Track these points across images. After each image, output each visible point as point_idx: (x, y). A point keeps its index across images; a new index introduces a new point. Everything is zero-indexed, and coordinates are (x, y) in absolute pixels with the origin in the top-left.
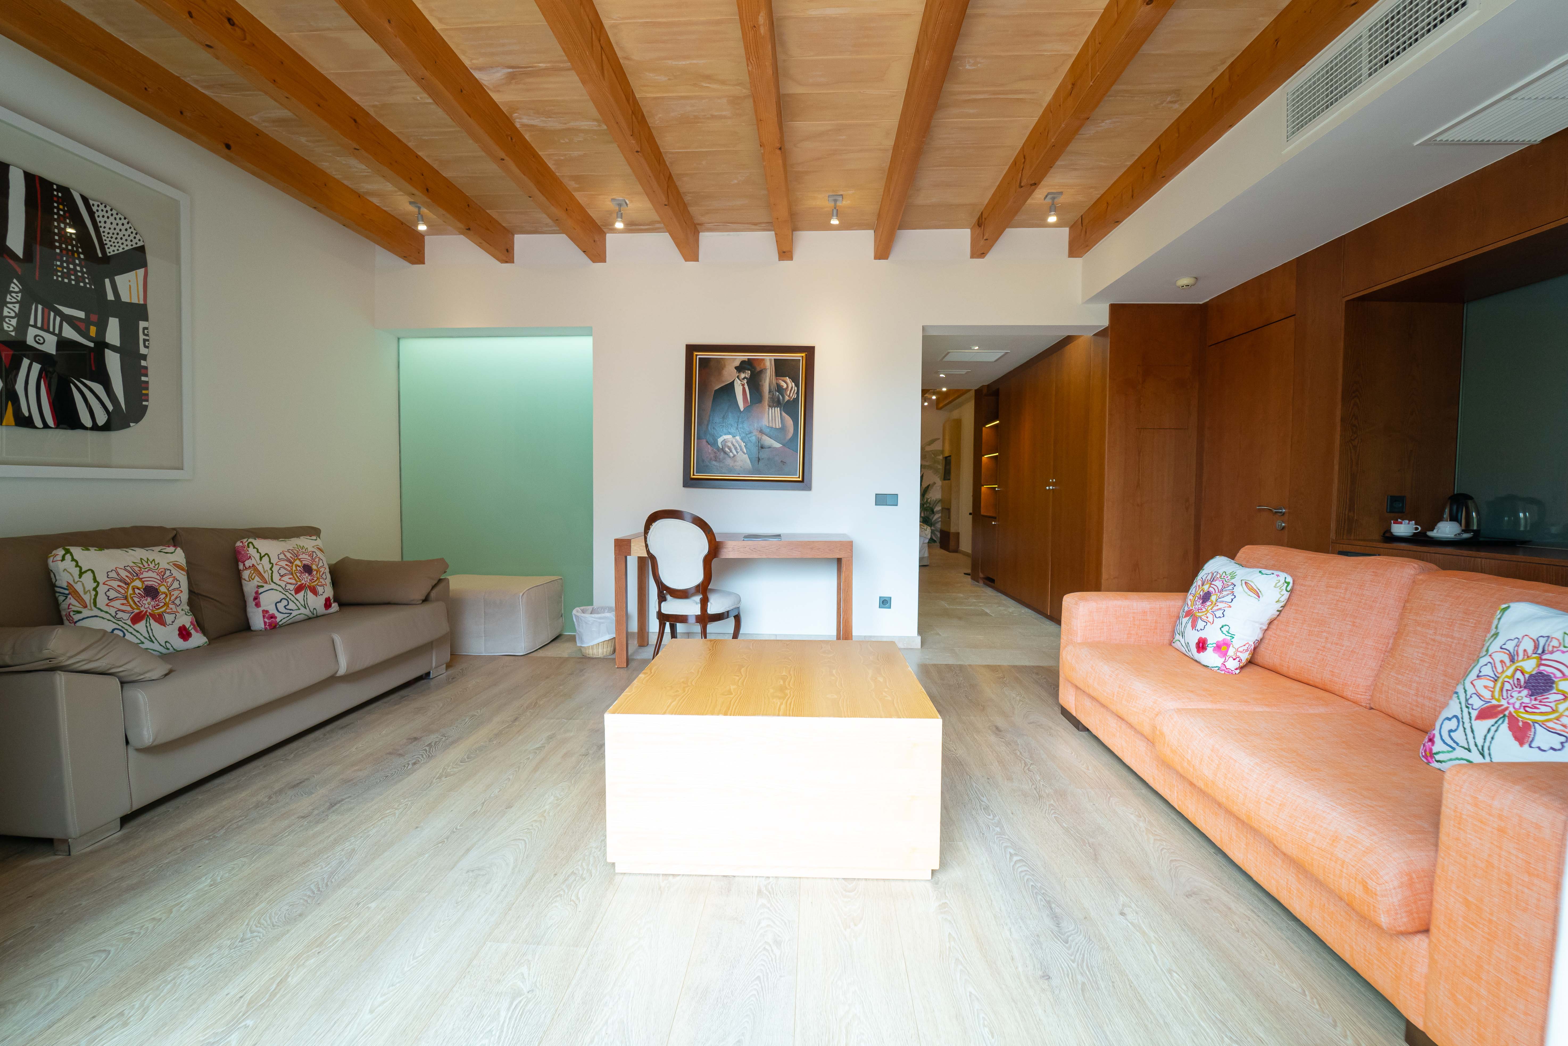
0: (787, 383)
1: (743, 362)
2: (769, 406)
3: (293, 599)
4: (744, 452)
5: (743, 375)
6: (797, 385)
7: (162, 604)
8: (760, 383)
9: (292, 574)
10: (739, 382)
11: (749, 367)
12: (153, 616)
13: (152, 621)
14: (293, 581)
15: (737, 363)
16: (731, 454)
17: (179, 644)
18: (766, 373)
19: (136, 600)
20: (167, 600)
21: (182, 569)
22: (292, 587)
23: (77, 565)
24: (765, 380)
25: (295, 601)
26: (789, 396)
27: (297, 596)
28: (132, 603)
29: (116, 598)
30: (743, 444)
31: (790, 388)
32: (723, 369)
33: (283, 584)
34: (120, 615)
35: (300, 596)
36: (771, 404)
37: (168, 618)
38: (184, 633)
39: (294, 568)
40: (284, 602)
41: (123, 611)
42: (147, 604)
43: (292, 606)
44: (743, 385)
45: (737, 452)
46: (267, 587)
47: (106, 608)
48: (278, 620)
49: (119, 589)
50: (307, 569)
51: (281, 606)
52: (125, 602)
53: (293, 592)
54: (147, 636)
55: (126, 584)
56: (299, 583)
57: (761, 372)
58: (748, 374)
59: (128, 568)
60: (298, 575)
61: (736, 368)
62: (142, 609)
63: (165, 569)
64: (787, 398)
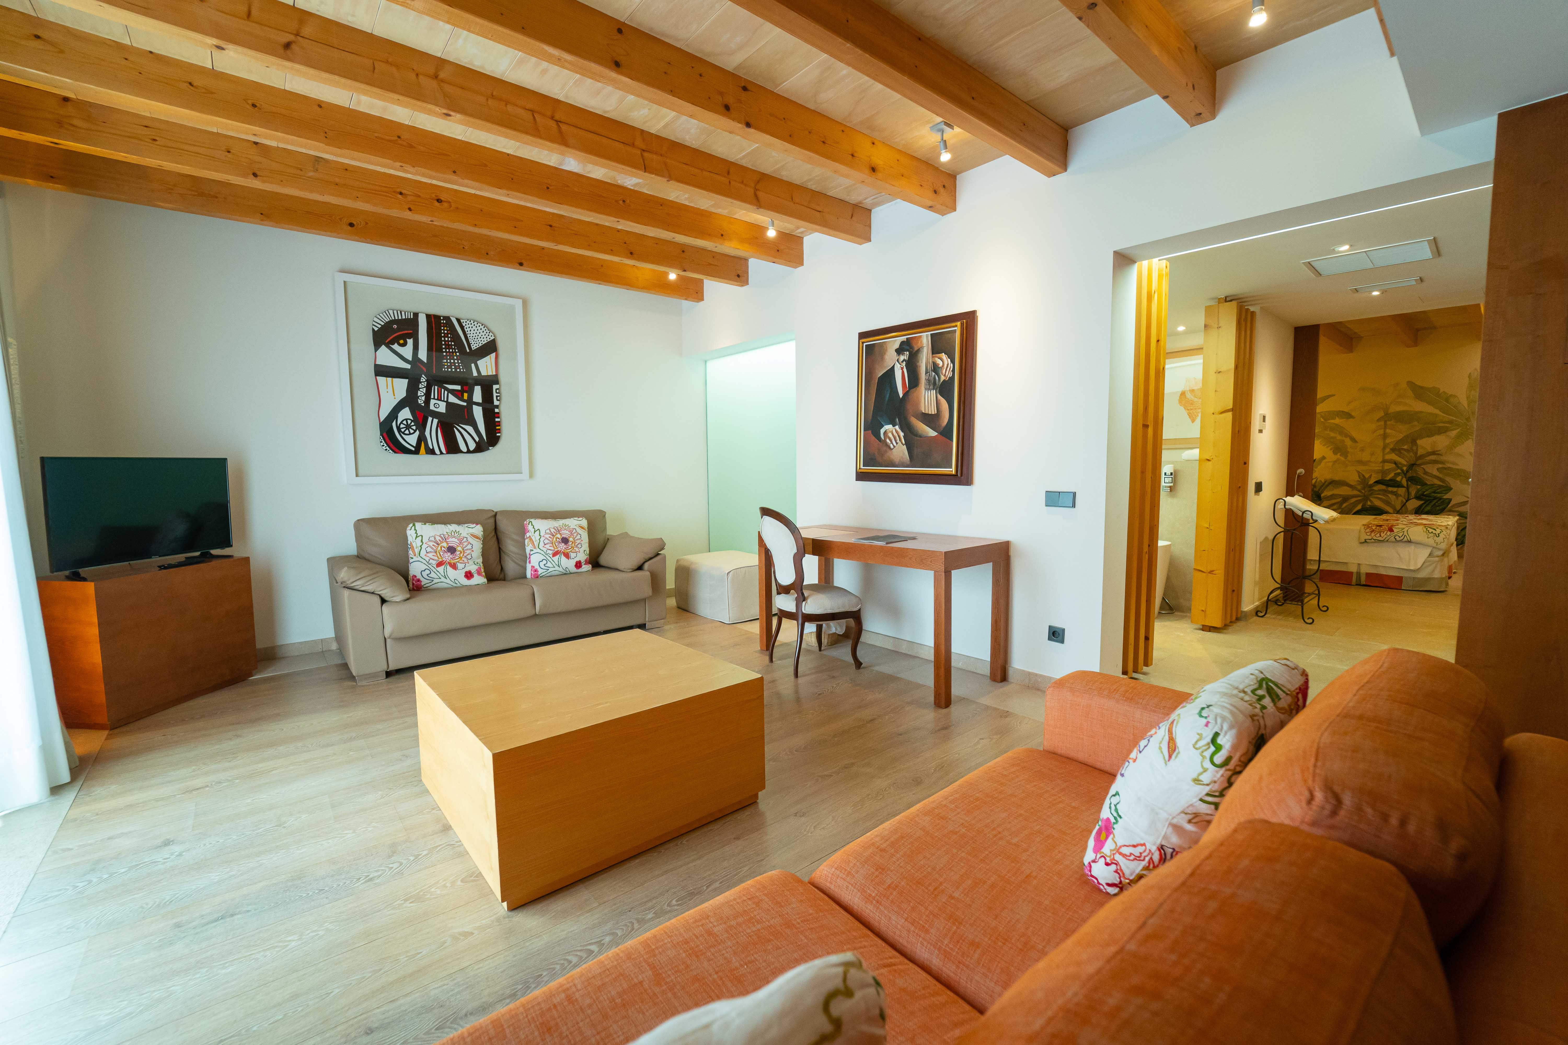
0: (943, 360)
1: (902, 343)
2: (925, 389)
3: (550, 560)
4: (902, 443)
5: (902, 358)
6: (953, 362)
7: (457, 557)
8: (918, 364)
9: (552, 544)
10: (899, 365)
11: (908, 348)
12: (450, 564)
13: (448, 567)
14: (552, 548)
15: (897, 346)
16: (892, 446)
17: (466, 582)
18: (923, 351)
19: (441, 553)
20: (461, 555)
21: (477, 538)
22: (551, 552)
23: (416, 533)
24: (922, 360)
25: (552, 561)
26: (945, 375)
27: (554, 558)
28: (439, 555)
29: (430, 552)
30: (902, 434)
31: (945, 366)
32: (885, 354)
33: (545, 550)
34: (431, 561)
35: (556, 558)
36: (928, 387)
37: (460, 566)
38: (469, 575)
39: (555, 540)
40: (544, 562)
41: (433, 559)
42: (448, 557)
43: (549, 564)
44: (902, 368)
45: (897, 443)
46: (535, 551)
47: (424, 557)
48: (539, 573)
49: (433, 547)
50: (565, 541)
51: (542, 564)
52: (435, 554)
53: (551, 556)
54: (443, 575)
55: (437, 544)
56: (556, 550)
57: (918, 351)
58: (905, 357)
59: (442, 536)
60: (557, 544)
61: (897, 351)
62: (444, 559)
63: (464, 537)
64: (943, 378)
